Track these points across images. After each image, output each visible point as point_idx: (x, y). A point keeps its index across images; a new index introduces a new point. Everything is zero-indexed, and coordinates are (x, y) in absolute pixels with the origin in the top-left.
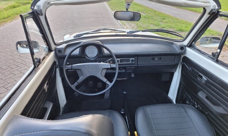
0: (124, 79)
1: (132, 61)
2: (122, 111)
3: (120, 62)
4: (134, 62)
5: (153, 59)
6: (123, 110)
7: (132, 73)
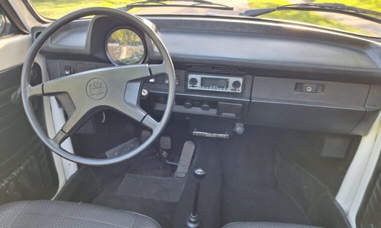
0: (221, 135)
1: (236, 84)
2: (192, 222)
3: (202, 85)
4: (240, 89)
5: (298, 87)
6: (193, 220)
7: (239, 121)
